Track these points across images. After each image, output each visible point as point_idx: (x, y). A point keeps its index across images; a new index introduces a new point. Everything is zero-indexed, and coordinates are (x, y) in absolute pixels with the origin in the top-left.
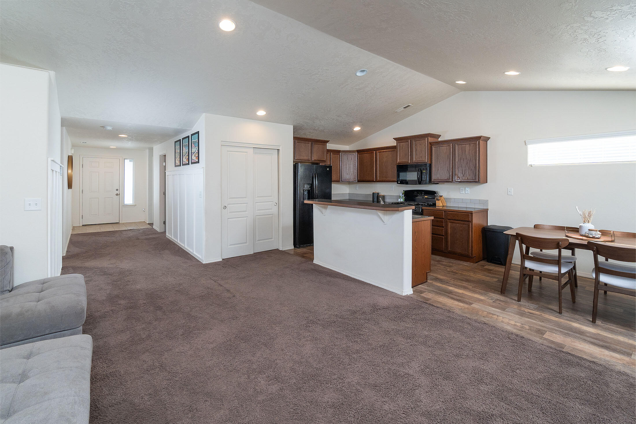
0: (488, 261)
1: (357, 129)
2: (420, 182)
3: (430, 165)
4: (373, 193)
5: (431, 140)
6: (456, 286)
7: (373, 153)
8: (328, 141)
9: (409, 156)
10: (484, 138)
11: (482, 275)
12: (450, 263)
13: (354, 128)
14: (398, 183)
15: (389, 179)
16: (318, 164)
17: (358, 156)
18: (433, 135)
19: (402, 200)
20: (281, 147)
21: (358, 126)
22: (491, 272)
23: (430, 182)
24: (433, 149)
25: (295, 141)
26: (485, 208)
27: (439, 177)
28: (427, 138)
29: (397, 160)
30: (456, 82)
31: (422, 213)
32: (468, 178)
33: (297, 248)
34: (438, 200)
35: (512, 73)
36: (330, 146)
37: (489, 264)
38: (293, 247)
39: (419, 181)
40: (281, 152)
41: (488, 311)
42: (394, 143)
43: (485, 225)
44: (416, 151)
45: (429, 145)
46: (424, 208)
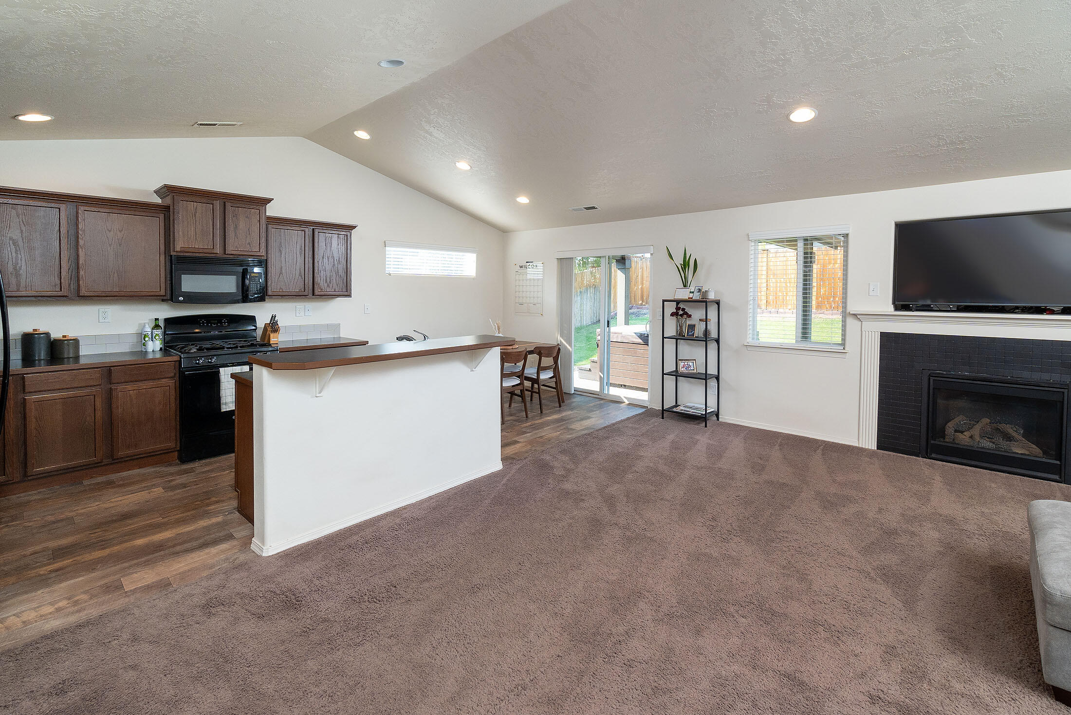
9: (215, 236)
27: (283, 287)
28: (263, 207)
32: (335, 290)
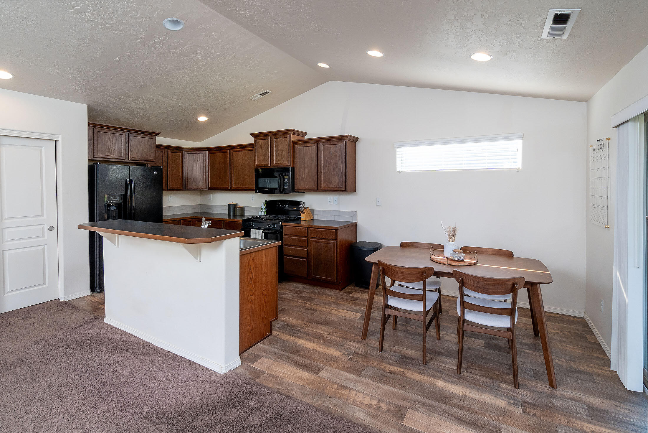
0: (357, 285)
1: (202, 119)
2: (282, 191)
3: (293, 170)
4: (229, 205)
5: (294, 138)
6: (309, 335)
7: (227, 152)
8: (157, 134)
9: (269, 157)
10: (351, 138)
11: (345, 308)
12: (312, 293)
13: (198, 117)
14: (256, 192)
15: (247, 187)
16: (146, 166)
17: (208, 155)
18: (296, 132)
19: (263, 214)
20: (60, 136)
21: (204, 116)
22: (357, 302)
23: (293, 190)
24: (297, 149)
25: (94, 129)
26: (354, 221)
27: (304, 185)
28: (289, 135)
29: (255, 163)
30: (319, 64)
31: (283, 230)
32: (334, 186)
33: (97, 292)
34: (303, 213)
35: (375, 53)
36: (161, 140)
37: (357, 288)
38: (89, 292)
39: (280, 190)
40: (59, 144)
41: (338, 381)
42: (251, 140)
43: (354, 241)
44: (277, 150)
45: (291, 144)
46: (284, 224)
